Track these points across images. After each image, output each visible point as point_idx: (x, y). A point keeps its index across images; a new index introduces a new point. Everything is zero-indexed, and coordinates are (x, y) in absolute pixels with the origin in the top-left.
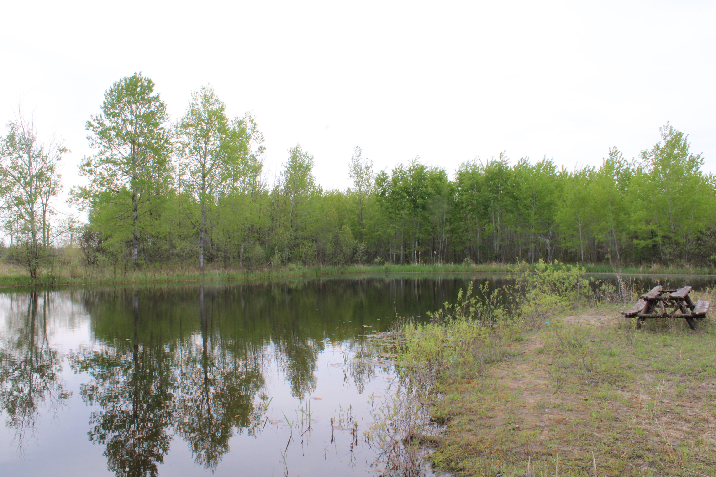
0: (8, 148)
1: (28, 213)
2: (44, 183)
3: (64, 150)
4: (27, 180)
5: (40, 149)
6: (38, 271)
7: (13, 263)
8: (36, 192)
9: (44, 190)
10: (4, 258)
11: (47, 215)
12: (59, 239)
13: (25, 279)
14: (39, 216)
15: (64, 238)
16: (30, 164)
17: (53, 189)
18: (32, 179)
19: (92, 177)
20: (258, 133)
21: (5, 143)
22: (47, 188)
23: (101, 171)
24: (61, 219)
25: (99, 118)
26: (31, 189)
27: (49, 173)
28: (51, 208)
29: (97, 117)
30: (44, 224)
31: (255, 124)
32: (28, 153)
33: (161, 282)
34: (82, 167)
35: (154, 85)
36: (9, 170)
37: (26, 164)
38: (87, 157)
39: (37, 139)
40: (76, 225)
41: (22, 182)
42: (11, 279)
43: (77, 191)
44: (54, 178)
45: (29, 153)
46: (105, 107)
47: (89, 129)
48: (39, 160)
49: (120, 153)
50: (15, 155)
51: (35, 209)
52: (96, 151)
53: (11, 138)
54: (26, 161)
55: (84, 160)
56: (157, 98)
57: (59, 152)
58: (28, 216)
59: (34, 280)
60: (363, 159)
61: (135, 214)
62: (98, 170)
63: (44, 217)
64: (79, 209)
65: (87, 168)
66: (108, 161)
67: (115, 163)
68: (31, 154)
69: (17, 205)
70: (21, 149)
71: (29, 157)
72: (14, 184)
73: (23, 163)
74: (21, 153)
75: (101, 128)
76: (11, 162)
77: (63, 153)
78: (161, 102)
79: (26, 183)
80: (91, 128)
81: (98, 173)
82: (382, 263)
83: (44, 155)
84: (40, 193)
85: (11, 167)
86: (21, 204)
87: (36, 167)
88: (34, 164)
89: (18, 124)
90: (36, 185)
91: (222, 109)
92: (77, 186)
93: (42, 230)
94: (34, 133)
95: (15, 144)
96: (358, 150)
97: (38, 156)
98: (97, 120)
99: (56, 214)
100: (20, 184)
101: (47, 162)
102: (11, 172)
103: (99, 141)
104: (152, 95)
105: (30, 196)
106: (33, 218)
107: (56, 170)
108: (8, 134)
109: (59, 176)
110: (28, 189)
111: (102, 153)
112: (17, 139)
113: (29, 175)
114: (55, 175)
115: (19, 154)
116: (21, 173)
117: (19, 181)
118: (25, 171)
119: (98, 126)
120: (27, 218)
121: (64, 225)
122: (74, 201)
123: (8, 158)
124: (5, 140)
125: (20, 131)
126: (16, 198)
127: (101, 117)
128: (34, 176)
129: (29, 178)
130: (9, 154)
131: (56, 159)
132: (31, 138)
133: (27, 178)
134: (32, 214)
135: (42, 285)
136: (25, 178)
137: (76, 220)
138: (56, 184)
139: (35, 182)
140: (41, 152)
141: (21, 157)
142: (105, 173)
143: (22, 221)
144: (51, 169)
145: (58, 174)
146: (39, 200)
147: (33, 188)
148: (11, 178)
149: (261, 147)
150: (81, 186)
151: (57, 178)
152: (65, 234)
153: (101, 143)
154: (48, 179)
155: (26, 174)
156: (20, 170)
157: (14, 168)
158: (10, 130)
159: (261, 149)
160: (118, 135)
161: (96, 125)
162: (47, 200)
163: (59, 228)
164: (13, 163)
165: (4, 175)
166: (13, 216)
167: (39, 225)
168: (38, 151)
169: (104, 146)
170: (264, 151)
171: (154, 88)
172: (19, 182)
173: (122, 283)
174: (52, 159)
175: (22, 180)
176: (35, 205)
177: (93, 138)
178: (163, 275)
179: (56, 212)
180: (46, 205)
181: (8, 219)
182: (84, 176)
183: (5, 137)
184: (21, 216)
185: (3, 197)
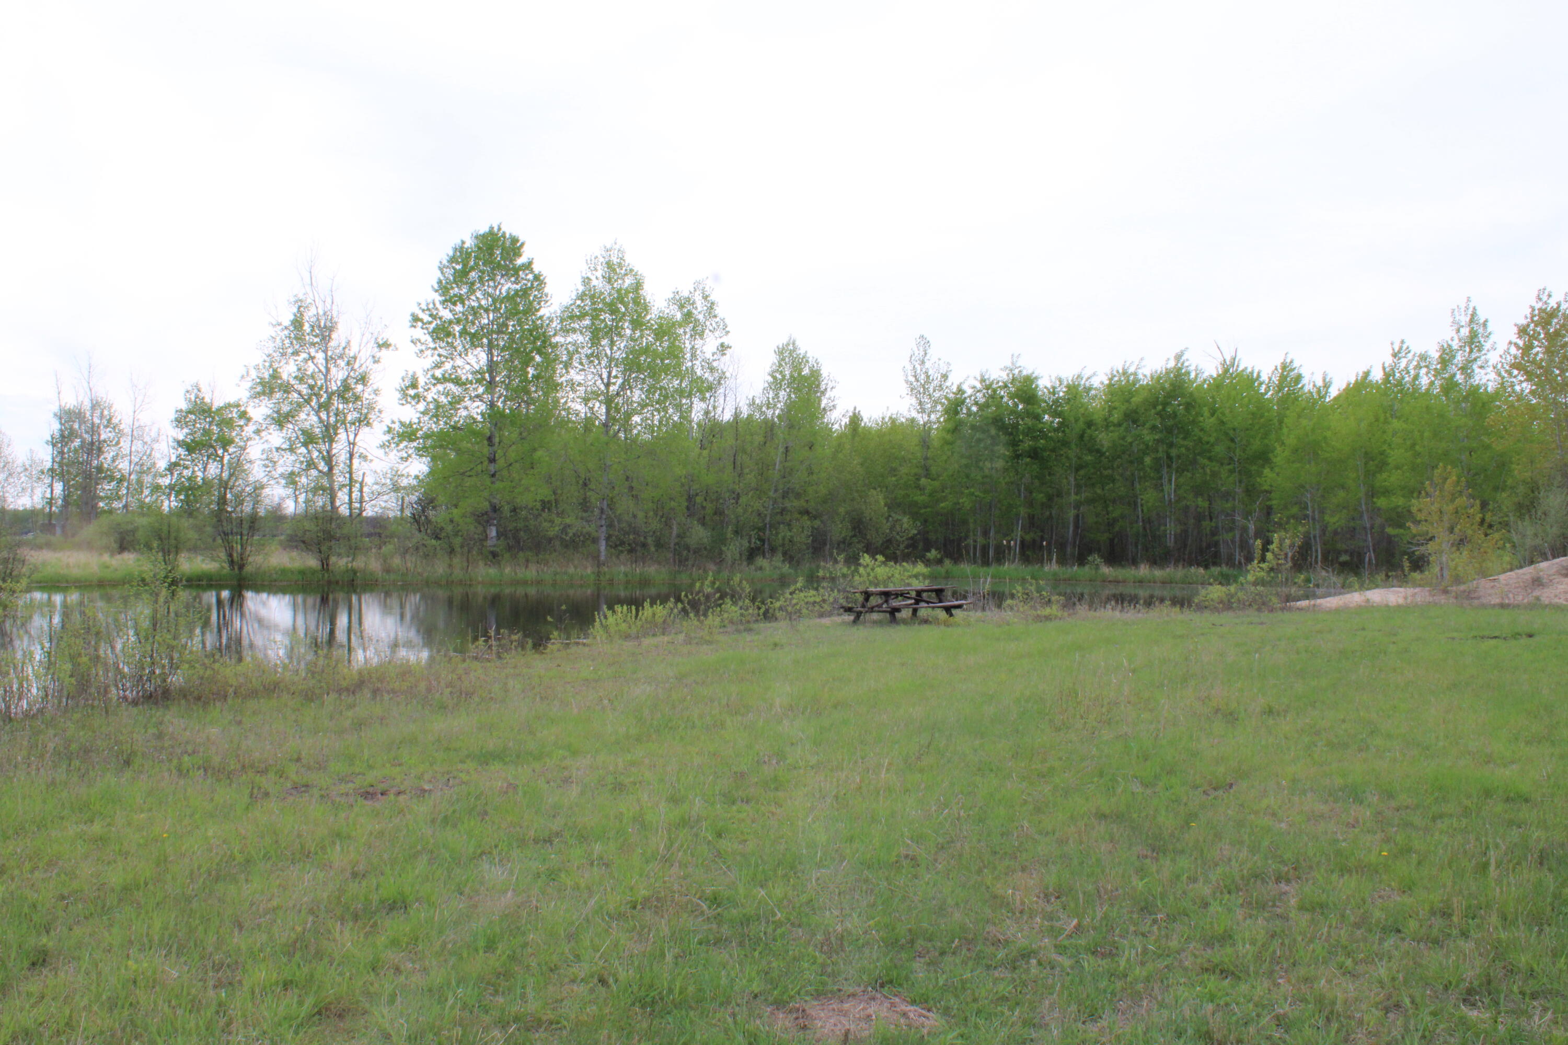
0: (292, 343)
1: (323, 458)
2: (351, 405)
3: (385, 345)
4: (322, 400)
5: (343, 345)
6: (333, 559)
7: (296, 547)
8: (337, 421)
9: (349, 418)
10: (282, 538)
11: (356, 462)
12: (375, 506)
13: (314, 572)
14: (342, 465)
15: (383, 504)
16: (328, 370)
17: (366, 414)
18: (330, 398)
19: (421, 406)
20: (718, 319)
21: (286, 332)
22: (356, 415)
23: (436, 397)
24: (378, 471)
25: (431, 306)
26: (328, 417)
27: (360, 388)
28: (362, 450)
29: (428, 304)
30: (351, 479)
31: (713, 303)
32: (323, 351)
33: (525, 583)
34: (403, 392)
35: (523, 244)
36: (292, 382)
37: (320, 371)
38: (410, 373)
39: (340, 326)
40: (404, 482)
41: (313, 404)
42: (292, 572)
43: (397, 429)
44: (367, 395)
45: (325, 352)
46: (443, 288)
47: (415, 327)
48: (342, 363)
49: (468, 364)
50: (304, 356)
51: (334, 451)
52: (429, 360)
53: (297, 323)
54: (320, 366)
55: (406, 380)
56: (528, 266)
57: (376, 350)
58: (322, 464)
59: (326, 575)
60: (932, 361)
61: (492, 468)
62: (430, 396)
63: (350, 466)
64: (402, 458)
65: (412, 392)
66: (444, 379)
67: (457, 381)
68: (330, 353)
69: (305, 445)
70: (313, 344)
71: (326, 360)
72: (300, 406)
73: (317, 370)
74: (312, 351)
75: (435, 323)
76: (295, 369)
77: (384, 350)
78: (537, 272)
79: (320, 406)
80: (420, 324)
81: (429, 399)
82: (940, 562)
83: (352, 354)
84: (344, 423)
85: (296, 378)
86: (311, 442)
87: (338, 374)
88: (333, 370)
89: (309, 301)
90: (337, 409)
91: (638, 286)
92: (396, 420)
93: (346, 490)
94: (335, 314)
95: (303, 335)
96: (924, 343)
97: (341, 357)
98: (428, 309)
99: (371, 461)
100: (311, 406)
101: (356, 366)
102: (296, 387)
103: (432, 345)
104: (520, 261)
105: (327, 427)
106: (331, 469)
107: (371, 382)
108: (292, 317)
109: (376, 392)
110: (324, 415)
111: (438, 366)
112: (307, 327)
113: (326, 392)
114: (370, 389)
115: (309, 354)
116: (311, 387)
117: (308, 401)
118: (319, 383)
119: (430, 319)
120: (323, 466)
121: (383, 481)
122: (393, 446)
123: (292, 362)
124: (286, 328)
125: (313, 311)
126: (304, 432)
127: (434, 304)
128: (333, 393)
129: (325, 396)
130: (293, 354)
131: (371, 359)
132: (329, 324)
133: (322, 396)
134: (329, 459)
135: (337, 582)
136: (318, 396)
137: (404, 472)
138: (371, 408)
139: (337, 404)
140: (347, 350)
141: (312, 358)
142: (443, 400)
143: (314, 473)
144: (363, 379)
145: (375, 387)
146: (342, 435)
147: (332, 414)
148: (296, 395)
149: (722, 345)
150: (403, 420)
151: (373, 396)
152: (385, 498)
153: (435, 349)
154: (357, 398)
155: (321, 388)
156: (311, 382)
157: (301, 380)
158: (295, 310)
159: (723, 348)
160: (464, 332)
161: (426, 318)
162: (356, 435)
163: (376, 487)
164: (299, 369)
165: (285, 392)
166: (298, 465)
167: (341, 479)
168: (341, 348)
169: (440, 355)
170: (728, 352)
171: (525, 249)
172: (309, 404)
173: (461, 582)
174: (364, 362)
175: (314, 399)
176: (334, 445)
177: (422, 341)
178: (531, 573)
179: (370, 457)
180: (354, 444)
181: (290, 469)
182: (409, 405)
183: (287, 323)
184: (311, 464)
185: (281, 430)
